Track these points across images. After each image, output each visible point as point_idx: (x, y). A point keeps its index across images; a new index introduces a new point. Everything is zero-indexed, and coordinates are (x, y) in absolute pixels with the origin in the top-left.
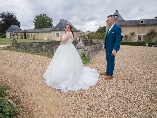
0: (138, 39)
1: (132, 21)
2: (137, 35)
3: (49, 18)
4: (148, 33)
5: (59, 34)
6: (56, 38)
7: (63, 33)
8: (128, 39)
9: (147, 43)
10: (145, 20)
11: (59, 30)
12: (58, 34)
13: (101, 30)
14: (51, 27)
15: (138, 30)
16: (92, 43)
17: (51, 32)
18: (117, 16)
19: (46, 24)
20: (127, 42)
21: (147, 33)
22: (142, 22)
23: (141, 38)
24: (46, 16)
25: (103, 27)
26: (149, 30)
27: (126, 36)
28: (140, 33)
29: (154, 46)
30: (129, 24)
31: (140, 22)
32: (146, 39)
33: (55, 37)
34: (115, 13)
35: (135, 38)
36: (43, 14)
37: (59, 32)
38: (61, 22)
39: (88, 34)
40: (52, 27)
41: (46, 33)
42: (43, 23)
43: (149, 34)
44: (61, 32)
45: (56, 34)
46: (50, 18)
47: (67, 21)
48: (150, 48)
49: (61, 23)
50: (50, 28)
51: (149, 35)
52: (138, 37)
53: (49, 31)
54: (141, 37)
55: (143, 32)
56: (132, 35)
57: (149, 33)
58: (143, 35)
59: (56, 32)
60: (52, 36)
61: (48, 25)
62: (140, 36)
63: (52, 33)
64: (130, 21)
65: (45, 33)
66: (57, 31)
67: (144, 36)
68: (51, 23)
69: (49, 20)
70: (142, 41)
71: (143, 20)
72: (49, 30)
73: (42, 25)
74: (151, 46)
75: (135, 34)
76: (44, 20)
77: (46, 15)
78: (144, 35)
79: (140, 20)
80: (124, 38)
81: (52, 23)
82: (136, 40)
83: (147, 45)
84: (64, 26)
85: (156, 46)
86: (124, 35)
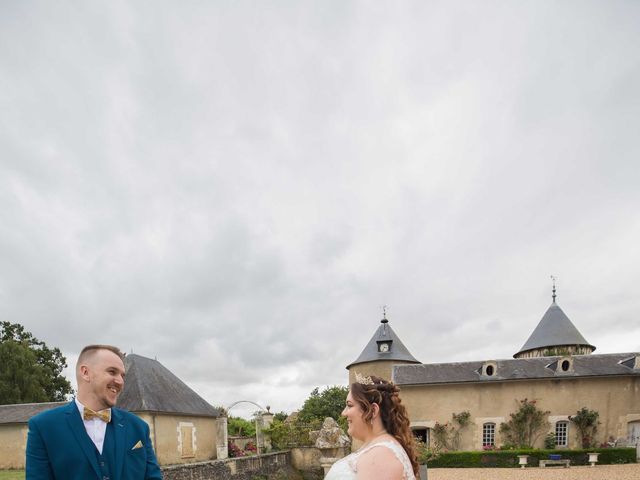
0: (484, 440)
1: (451, 365)
2: (479, 421)
3: (41, 347)
4: (515, 413)
8: (449, 442)
9: (522, 454)
10: (496, 362)
13: (322, 404)
14: (58, 393)
15: (480, 402)
16: (294, 467)
18: (389, 342)
19: (26, 378)
20: (448, 456)
21: (512, 415)
22: (490, 370)
23: (493, 436)
24: (27, 336)
25: (327, 393)
26: (516, 401)
27: (440, 430)
28: (488, 415)
29: (547, 465)
30: (443, 379)
31: (480, 370)
32: (510, 436)
34: (380, 331)
35: (473, 435)
39: (272, 426)
42: (8, 372)
43: (518, 418)
46: (51, 348)
47: (155, 362)
48: (533, 470)
50: (53, 400)
51: (520, 421)
52: (485, 431)
54: (493, 431)
55: (496, 411)
56: (460, 421)
57: (518, 415)
58: (499, 420)
61: (42, 385)
62: (489, 427)
64: (443, 366)
67: (505, 428)
68: (56, 375)
69: (45, 355)
70: (502, 448)
71: (491, 364)
73: (6, 386)
74: (537, 465)
75: (471, 419)
77: (25, 331)
78: (502, 424)
79: (484, 362)
80: (431, 437)
81: (62, 374)
82: (477, 442)
83: (523, 461)
84: (142, 388)
85: (554, 462)
86: (431, 424)
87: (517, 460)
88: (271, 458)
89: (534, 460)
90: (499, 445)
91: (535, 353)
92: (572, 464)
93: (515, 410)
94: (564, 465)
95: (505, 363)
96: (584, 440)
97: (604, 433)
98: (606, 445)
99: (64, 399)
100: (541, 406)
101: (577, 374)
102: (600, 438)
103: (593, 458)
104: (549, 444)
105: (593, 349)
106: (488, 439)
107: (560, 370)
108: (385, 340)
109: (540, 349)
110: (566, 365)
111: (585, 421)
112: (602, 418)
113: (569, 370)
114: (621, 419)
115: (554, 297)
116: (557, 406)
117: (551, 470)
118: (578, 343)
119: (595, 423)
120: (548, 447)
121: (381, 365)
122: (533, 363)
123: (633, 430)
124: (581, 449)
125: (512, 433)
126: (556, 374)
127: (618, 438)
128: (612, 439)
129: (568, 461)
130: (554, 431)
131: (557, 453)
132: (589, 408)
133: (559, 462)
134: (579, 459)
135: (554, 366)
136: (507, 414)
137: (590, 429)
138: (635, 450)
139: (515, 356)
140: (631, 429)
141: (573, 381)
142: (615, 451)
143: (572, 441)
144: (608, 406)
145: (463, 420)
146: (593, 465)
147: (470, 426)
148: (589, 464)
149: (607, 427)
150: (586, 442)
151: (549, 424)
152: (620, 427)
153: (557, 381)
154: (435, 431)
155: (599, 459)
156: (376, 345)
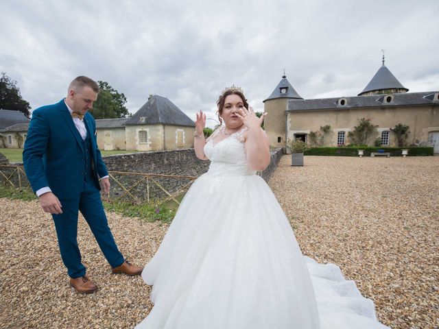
0: (338, 141)
1: (320, 100)
2: (336, 130)
3: (115, 93)
4: (357, 126)
5: (146, 132)
6: (137, 143)
7: (158, 130)
8: (318, 142)
9: (361, 149)
10: (347, 98)
11: (147, 124)
12: (143, 134)
14: (122, 114)
15: (337, 120)
17: (123, 128)
18: (287, 88)
19: (108, 107)
20: (317, 149)
21: (355, 127)
22: (343, 102)
23: (343, 139)
24: (110, 87)
26: (358, 119)
27: (313, 135)
28: (341, 127)
29: (375, 156)
30: (315, 107)
31: (337, 102)
32: (354, 139)
33: (135, 141)
34: (281, 82)
35: (332, 138)
36: (101, 82)
37: (147, 129)
38: (152, 103)
40: (126, 116)
41: (110, 132)
42: (100, 105)
43: (359, 129)
44: (153, 128)
45: (138, 133)
46: (120, 93)
47: (166, 99)
48: (367, 159)
49: (152, 105)
50: (120, 117)
51: (360, 131)
52: (339, 136)
53: (119, 125)
54: (344, 136)
55: (346, 125)
56: (324, 130)
57: (359, 127)
58: (347, 130)
59: (139, 129)
60: (127, 140)
61: (114, 110)
62: (341, 134)
63: (128, 130)
64: (316, 100)
65: (106, 132)
66: (141, 127)
67: (351, 134)
68: (121, 106)
69: (117, 96)
70: (348, 146)
71: (344, 99)
72: (116, 122)
73: (98, 111)
74: (369, 155)
75: (331, 129)
76: (103, 97)
77: (109, 85)
78: (349, 132)
79: (339, 98)
80: (308, 139)
81: (124, 105)
82: (334, 142)
83: (361, 153)
84: (159, 112)
85: (380, 154)
86: (308, 132)
87: (358, 152)
89: (368, 153)
90: (347, 144)
91: (371, 93)
92: (391, 156)
93: (357, 124)
94: (386, 156)
95: (352, 99)
96: (399, 142)
97: (413, 138)
98: (413, 145)
100: (373, 123)
101: (396, 104)
102: (410, 141)
103: (405, 152)
104: (377, 143)
105: (407, 90)
106: (340, 140)
107: (385, 102)
108: (284, 87)
109: (374, 91)
110: (389, 99)
111: (400, 131)
112: (411, 130)
113: (391, 102)
114: (424, 130)
115: (383, 61)
116: (383, 123)
117: (378, 159)
118: (398, 87)
119: (407, 132)
120: (377, 145)
121: (281, 100)
122: (370, 98)
123: (432, 137)
124: (398, 147)
125: (355, 137)
126: (383, 104)
127: (422, 141)
128: (417, 142)
129: (389, 154)
130: (381, 137)
131: (382, 149)
132: (404, 123)
133: (383, 154)
134: (396, 152)
135: (382, 100)
136: (353, 127)
137: (403, 136)
138: (433, 148)
139: (359, 95)
140: (430, 136)
141: (393, 108)
142: (419, 148)
143: (392, 142)
144: (416, 123)
145: (326, 130)
146: (405, 156)
147: (331, 133)
148: (402, 155)
149: (414, 134)
150: (400, 143)
151: (377, 133)
152: (423, 135)
153: (383, 108)
154: (310, 135)
155: (409, 152)
156: (279, 90)
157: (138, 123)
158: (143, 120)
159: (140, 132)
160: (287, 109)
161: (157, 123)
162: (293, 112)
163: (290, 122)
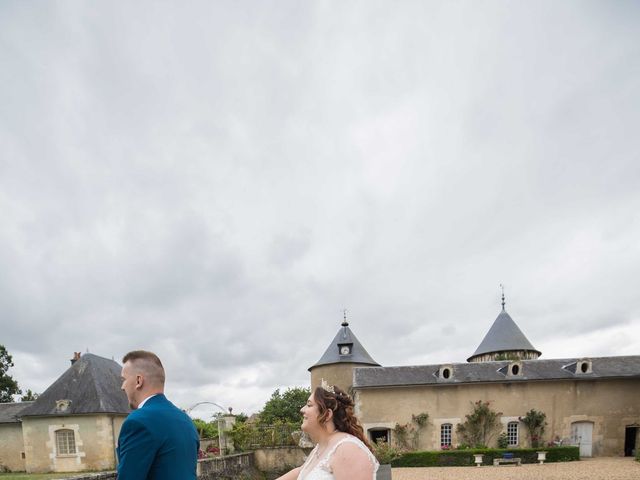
0: (442, 440)
1: (409, 368)
2: (437, 422)
4: (470, 415)
5: (71, 432)
6: (53, 456)
7: (100, 428)
8: (409, 442)
9: (478, 453)
10: (452, 366)
11: (74, 414)
12: (66, 439)
13: (283, 405)
14: (4, 393)
15: (438, 404)
16: (257, 468)
17: (18, 425)
18: (350, 345)
20: (408, 456)
21: (467, 416)
22: (446, 374)
23: (450, 436)
25: (288, 394)
26: (471, 403)
27: (400, 430)
28: (445, 416)
29: (501, 464)
30: (402, 381)
31: (437, 373)
32: (466, 437)
33: (48, 451)
34: (340, 334)
35: (431, 435)
37: (74, 426)
38: (81, 370)
39: (235, 427)
43: (473, 419)
44: (87, 423)
45: (52, 435)
47: (112, 361)
48: (488, 468)
49: (83, 375)
51: (475, 422)
52: (442, 432)
53: (7, 419)
54: (450, 432)
55: (451, 413)
56: (419, 422)
57: (473, 416)
58: (456, 421)
59: (53, 427)
60: (27, 449)
62: (446, 428)
63: (27, 429)
64: (402, 368)
66: (59, 421)
67: (461, 428)
70: (459, 448)
71: (448, 368)
74: (491, 463)
75: (430, 420)
78: (459, 425)
79: (440, 366)
80: (392, 437)
81: (8, 373)
82: (435, 442)
83: (478, 459)
84: (99, 389)
85: (507, 461)
86: (391, 425)
87: (473, 459)
88: (234, 459)
89: (489, 459)
90: (456, 445)
91: (487, 357)
92: (523, 463)
93: (471, 412)
94: (516, 463)
95: (460, 367)
96: (533, 439)
97: (550, 433)
98: (553, 444)
99: (11, 400)
100: (494, 408)
101: (525, 378)
102: (547, 437)
103: (542, 457)
104: (502, 443)
105: (539, 354)
106: (446, 439)
107: (510, 375)
108: (346, 342)
109: (491, 354)
110: (515, 370)
111: (534, 421)
112: (548, 420)
113: (519, 373)
114: (566, 420)
115: (503, 304)
116: (509, 407)
117: (504, 468)
118: (525, 348)
119: (542, 424)
120: (501, 446)
121: (342, 367)
122: (486, 367)
123: (576, 430)
124: (531, 448)
125: (468, 433)
126: (507, 378)
127: (564, 437)
128: (558, 438)
129: (519, 460)
130: (506, 431)
131: (509, 452)
132: (538, 410)
133: (511, 461)
134: (529, 457)
135: (505, 370)
136: (463, 416)
137: (538, 429)
138: (578, 449)
139: (469, 360)
140: (574, 429)
141: (522, 384)
142: (561, 450)
143: (522, 442)
144: (554, 408)
145: (422, 421)
146: (542, 463)
147: (430, 427)
148: (538, 462)
149: (553, 426)
150: (535, 440)
151: (501, 426)
152: (564, 427)
153: (508, 384)
154: (395, 431)
155: (547, 457)
156: (338, 348)
157: (52, 412)
158: (64, 406)
159: (56, 431)
160: (355, 384)
161: (96, 414)
162: (365, 390)
163: (361, 408)
